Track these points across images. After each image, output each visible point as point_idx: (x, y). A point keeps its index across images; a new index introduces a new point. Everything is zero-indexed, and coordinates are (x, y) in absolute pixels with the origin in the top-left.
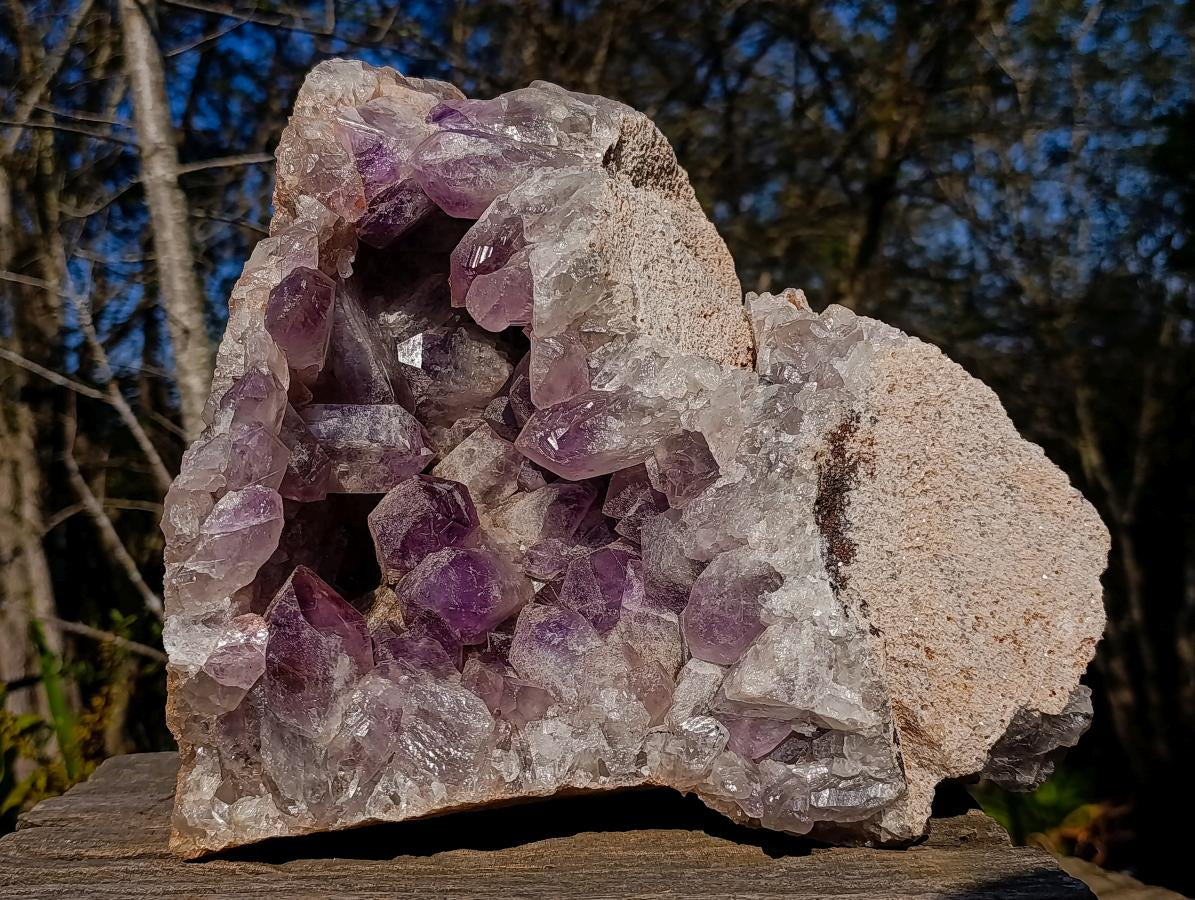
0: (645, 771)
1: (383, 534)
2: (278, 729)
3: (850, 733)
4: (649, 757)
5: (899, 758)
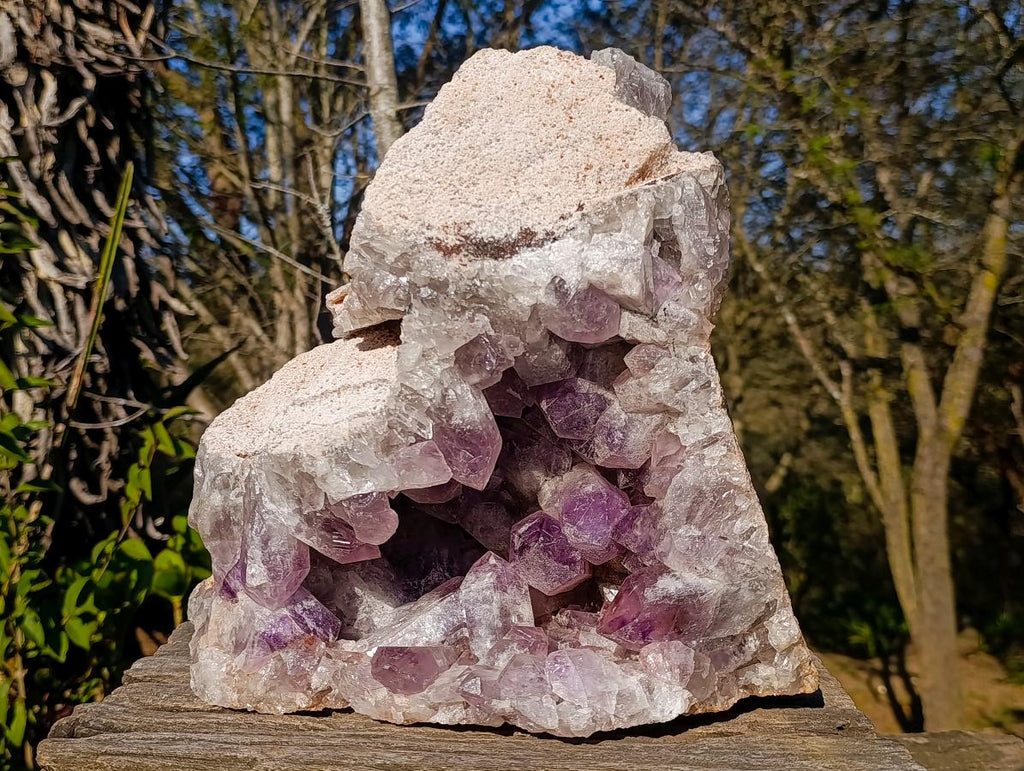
0: (703, 355)
1: (560, 580)
2: (718, 623)
3: (654, 216)
4: (693, 355)
5: (666, 179)
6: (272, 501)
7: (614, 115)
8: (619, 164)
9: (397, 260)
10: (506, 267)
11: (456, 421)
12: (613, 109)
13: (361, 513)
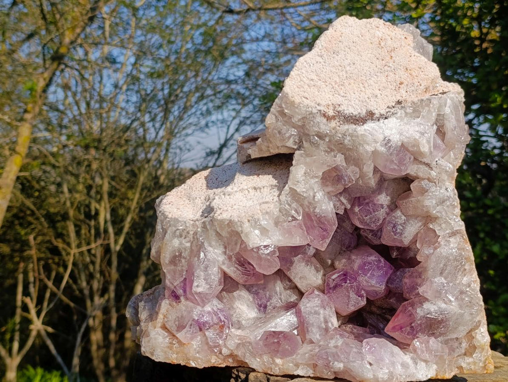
0: (451, 188)
1: (355, 305)
3: (438, 112)
4: (447, 187)
7: (413, 58)
8: (416, 84)
9: (299, 120)
10: (361, 129)
11: (317, 210)
12: (413, 55)
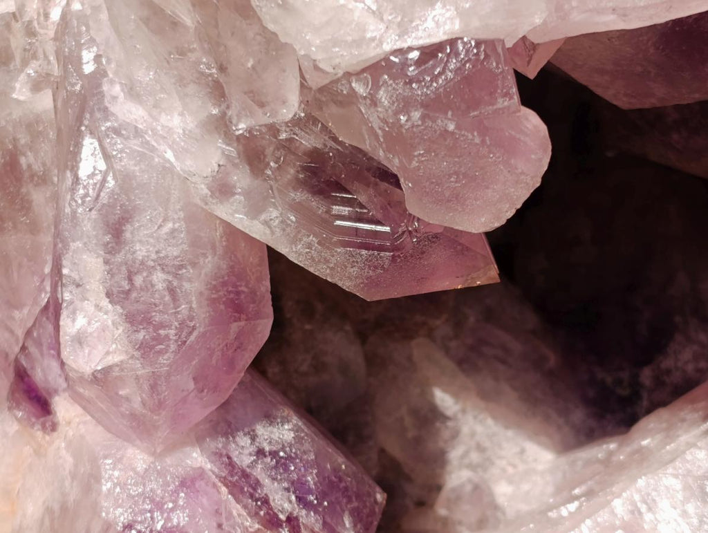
6: (133, 92)
13: (416, 115)
